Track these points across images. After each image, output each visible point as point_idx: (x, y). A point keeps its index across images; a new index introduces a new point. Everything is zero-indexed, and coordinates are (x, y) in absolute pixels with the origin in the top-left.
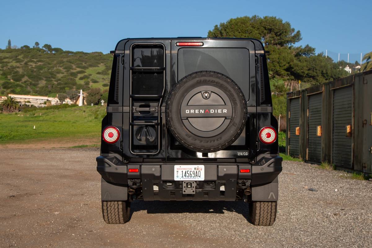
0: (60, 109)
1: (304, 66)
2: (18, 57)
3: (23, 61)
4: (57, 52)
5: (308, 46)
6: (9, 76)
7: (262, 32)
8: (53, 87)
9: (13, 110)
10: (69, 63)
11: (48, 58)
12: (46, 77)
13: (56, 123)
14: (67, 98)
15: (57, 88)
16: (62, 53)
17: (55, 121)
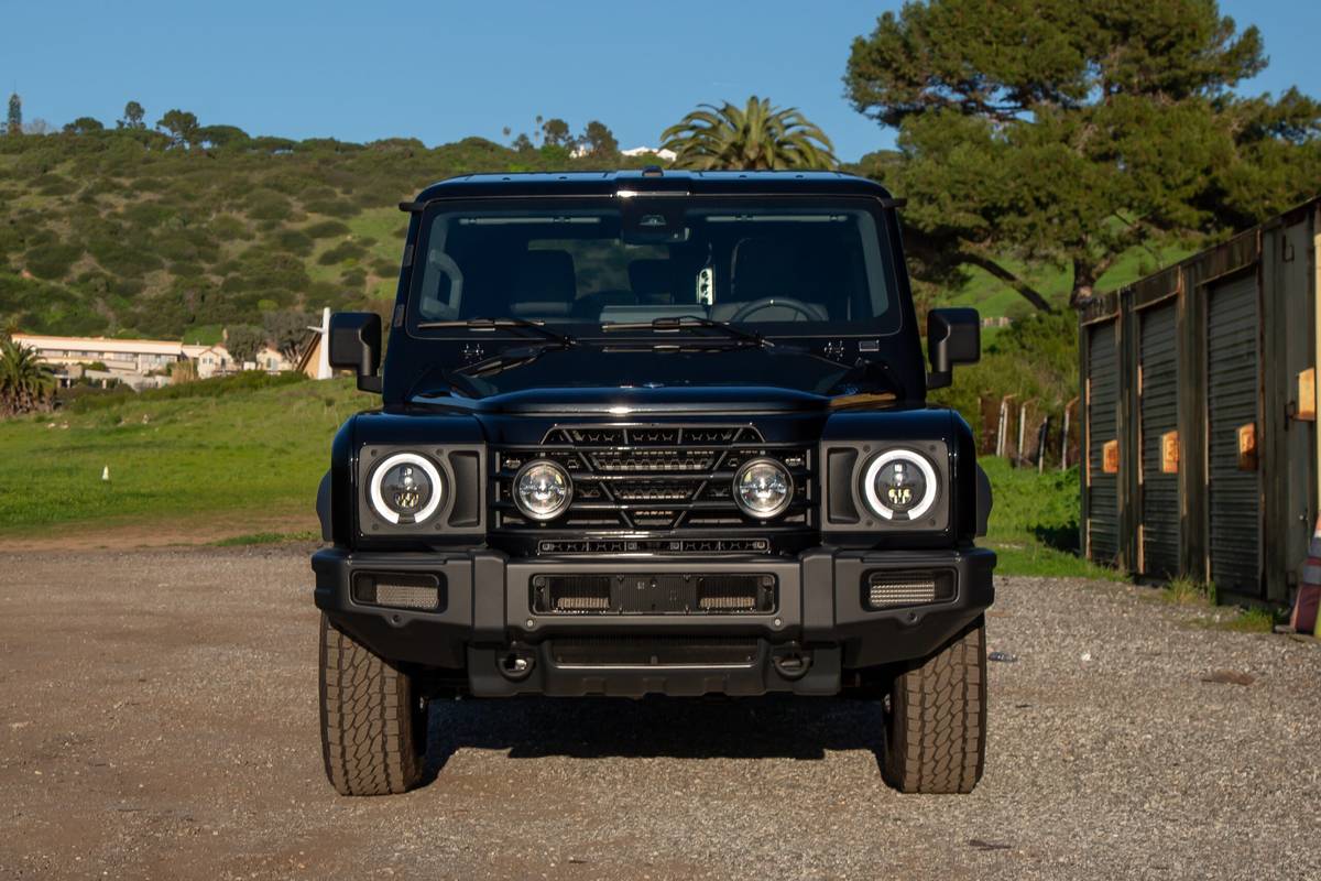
0: (226, 396)
1: (1276, 184)
2: (51, 169)
3: (71, 188)
4: (221, 143)
5: (1293, 93)
6: (12, 256)
7: (1088, 38)
8: (207, 298)
9: (29, 405)
10: (276, 192)
11: (183, 171)
12: (174, 257)
13: (204, 453)
14: (266, 345)
15: (223, 303)
16: (241, 149)
17: (200, 446)
